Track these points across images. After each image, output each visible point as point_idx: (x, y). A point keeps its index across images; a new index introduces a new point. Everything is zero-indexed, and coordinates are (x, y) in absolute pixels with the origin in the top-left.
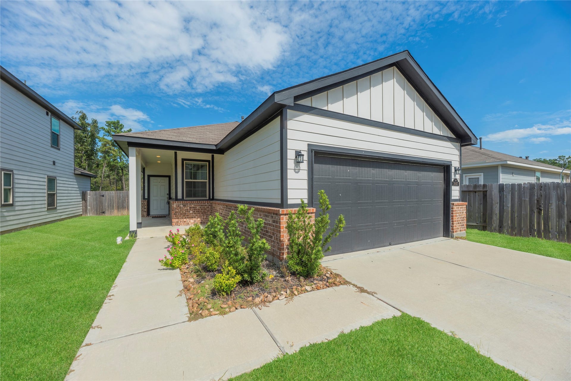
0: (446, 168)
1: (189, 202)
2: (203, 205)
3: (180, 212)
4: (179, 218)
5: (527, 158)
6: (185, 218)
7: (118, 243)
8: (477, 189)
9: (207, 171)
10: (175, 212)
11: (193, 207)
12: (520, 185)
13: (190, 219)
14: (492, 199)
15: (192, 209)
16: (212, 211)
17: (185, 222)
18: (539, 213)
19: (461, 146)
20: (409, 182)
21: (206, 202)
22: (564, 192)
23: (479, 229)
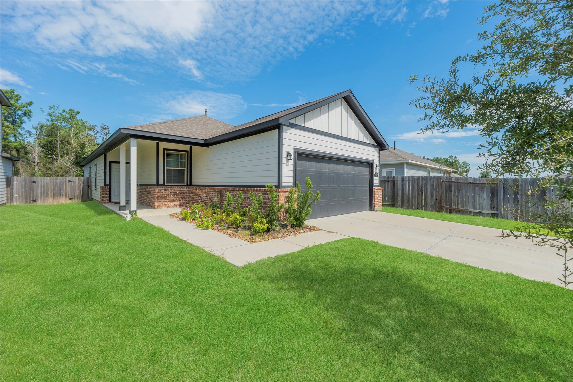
0: (370, 165)
1: (170, 188)
2: (182, 190)
3: (162, 196)
4: (160, 202)
5: (424, 157)
6: (166, 202)
7: (128, 220)
8: (390, 180)
9: (185, 160)
10: (158, 196)
11: (174, 192)
12: (412, 177)
13: (170, 203)
14: (398, 186)
15: (172, 194)
16: (190, 195)
17: (166, 205)
18: (422, 195)
19: (380, 150)
20: (349, 173)
21: (185, 188)
22: (433, 183)
23: (390, 207)
